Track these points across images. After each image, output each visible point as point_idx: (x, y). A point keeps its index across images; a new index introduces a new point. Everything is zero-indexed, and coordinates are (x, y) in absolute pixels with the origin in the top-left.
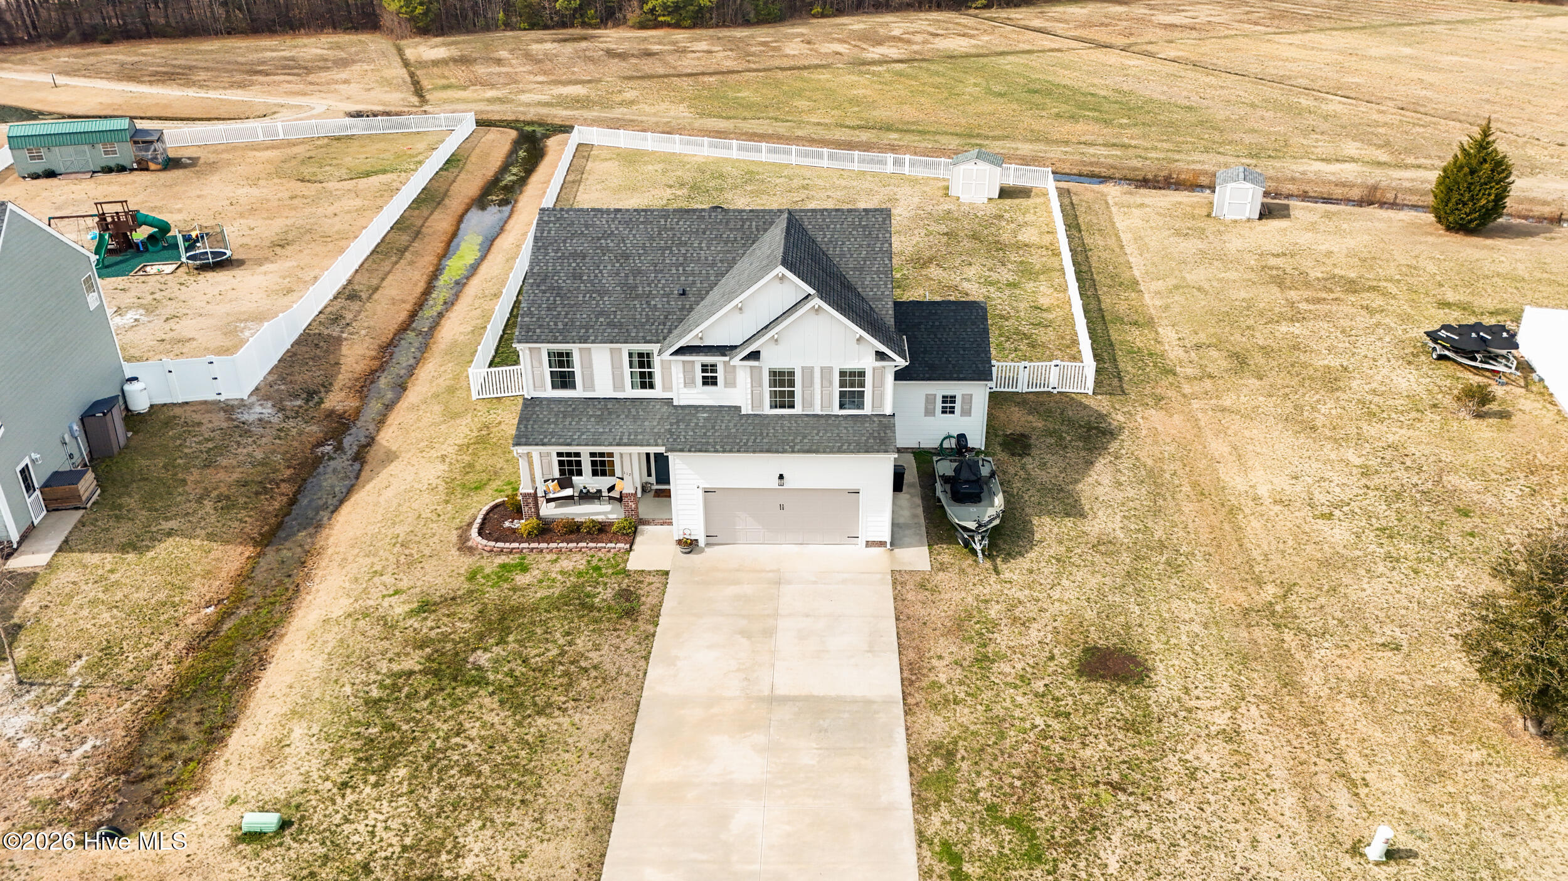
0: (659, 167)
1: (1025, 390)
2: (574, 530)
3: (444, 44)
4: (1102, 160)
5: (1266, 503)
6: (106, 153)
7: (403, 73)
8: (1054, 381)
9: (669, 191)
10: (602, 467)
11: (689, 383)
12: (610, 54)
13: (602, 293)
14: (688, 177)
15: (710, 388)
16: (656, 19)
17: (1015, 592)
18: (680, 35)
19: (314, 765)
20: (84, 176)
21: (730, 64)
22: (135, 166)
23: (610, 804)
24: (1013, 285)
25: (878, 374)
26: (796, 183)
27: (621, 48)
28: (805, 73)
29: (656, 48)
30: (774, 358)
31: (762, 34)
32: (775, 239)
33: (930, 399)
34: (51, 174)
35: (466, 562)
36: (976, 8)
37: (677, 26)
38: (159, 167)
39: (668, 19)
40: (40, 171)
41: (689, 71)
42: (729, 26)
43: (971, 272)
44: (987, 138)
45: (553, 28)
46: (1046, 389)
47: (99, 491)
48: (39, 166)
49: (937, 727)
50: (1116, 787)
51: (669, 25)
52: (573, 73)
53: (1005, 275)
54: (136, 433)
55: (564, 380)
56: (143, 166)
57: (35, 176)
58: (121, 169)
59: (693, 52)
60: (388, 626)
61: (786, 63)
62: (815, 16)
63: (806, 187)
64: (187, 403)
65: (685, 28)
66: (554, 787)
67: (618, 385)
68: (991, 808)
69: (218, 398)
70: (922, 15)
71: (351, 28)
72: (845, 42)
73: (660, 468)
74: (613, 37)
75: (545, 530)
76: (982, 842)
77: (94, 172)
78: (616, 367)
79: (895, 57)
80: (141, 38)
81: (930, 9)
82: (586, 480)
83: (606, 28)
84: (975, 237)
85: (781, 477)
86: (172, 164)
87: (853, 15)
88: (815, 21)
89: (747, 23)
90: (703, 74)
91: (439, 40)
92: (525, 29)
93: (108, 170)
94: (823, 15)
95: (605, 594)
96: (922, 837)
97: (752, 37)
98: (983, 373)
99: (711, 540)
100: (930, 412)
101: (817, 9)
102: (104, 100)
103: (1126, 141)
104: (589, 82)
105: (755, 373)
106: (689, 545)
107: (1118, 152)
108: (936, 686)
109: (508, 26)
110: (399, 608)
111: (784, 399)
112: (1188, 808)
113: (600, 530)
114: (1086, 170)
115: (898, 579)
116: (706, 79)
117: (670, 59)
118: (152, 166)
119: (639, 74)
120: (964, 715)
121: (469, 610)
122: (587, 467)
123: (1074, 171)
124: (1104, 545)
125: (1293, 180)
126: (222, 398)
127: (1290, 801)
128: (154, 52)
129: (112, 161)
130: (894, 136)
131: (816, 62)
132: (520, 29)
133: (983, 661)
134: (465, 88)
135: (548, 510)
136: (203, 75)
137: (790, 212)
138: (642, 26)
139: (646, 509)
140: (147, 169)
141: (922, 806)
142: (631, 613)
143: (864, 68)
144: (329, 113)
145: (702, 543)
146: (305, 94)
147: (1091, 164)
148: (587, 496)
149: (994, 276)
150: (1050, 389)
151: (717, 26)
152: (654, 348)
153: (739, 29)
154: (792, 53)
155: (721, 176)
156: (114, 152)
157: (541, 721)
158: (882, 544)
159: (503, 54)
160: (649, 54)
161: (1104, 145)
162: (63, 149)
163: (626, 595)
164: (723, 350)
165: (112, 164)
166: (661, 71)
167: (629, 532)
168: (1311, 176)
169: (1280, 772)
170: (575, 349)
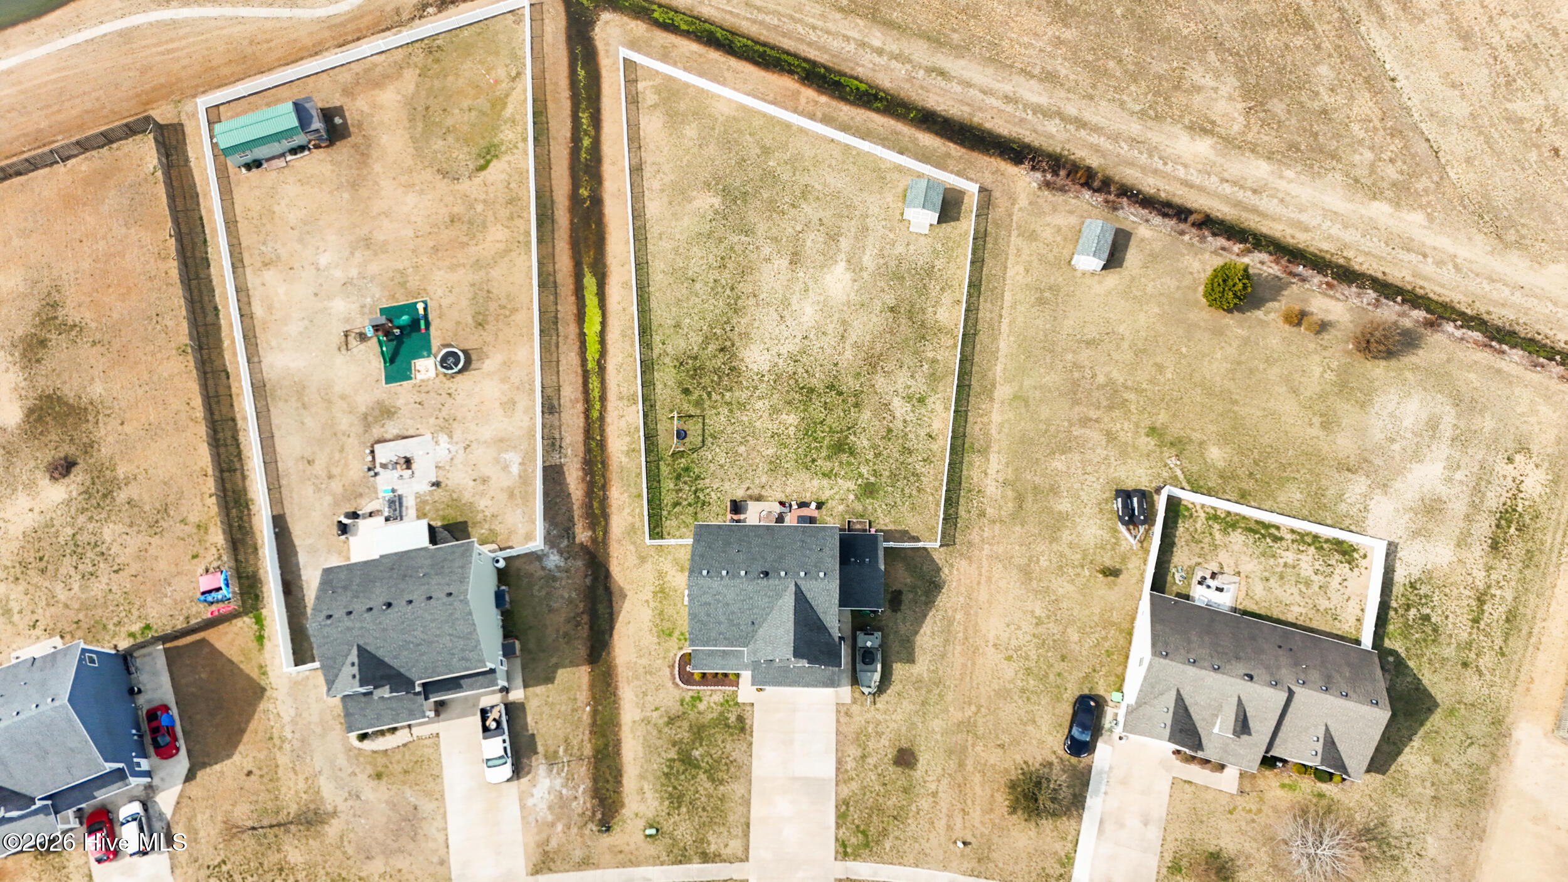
2: (715, 676)
6: (289, 142)
13: (720, 623)
17: (879, 717)
19: (656, 803)
34: (258, 164)
35: (678, 695)
40: (249, 162)
48: (247, 160)
49: (845, 791)
50: (895, 818)
54: (508, 586)
64: (519, 555)
66: (731, 818)
68: (858, 827)
76: (854, 840)
77: (286, 155)
95: (732, 718)
96: (837, 840)
108: (847, 771)
112: (913, 827)
113: (725, 676)
115: (838, 711)
120: (854, 785)
121: (685, 725)
127: (943, 822)
133: (864, 757)
141: (838, 826)
142: (743, 730)
156: (294, 141)
157: (722, 788)
162: (260, 148)
163: (740, 718)
165: (295, 147)
167: (737, 679)
169: (944, 810)
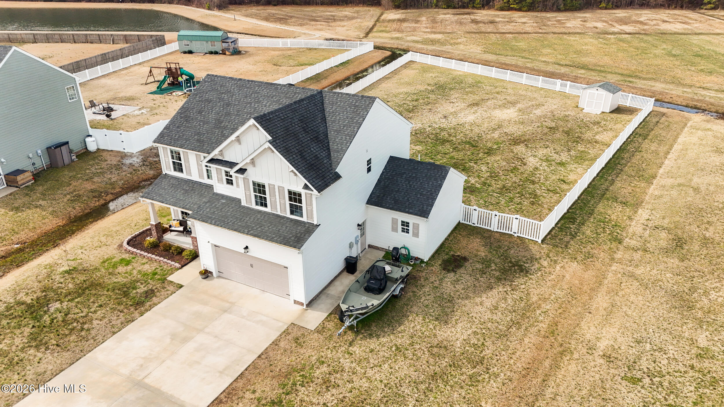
1: (496, 230)
2: (168, 250)
3: (402, 13)
4: (707, 99)
5: (596, 355)
6: (212, 45)
7: (372, 24)
8: (515, 228)
11: (221, 181)
12: (475, 22)
14: (443, 81)
15: (229, 186)
16: (509, 6)
18: (518, 14)
20: (201, 54)
21: (529, 29)
22: (221, 52)
24: (561, 165)
25: (309, 197)
27: (481, 19)
28: (566, 36)
29: (497, 20)
30: (254, 175)
31: (561, 16)
33: (394, 221)
34: (190, 52)
36: (706, 9)
37: (520, 10)
38: (229, 53)
39: (515, 6)
40: (187, 50)
41: (504, 31)
42: (548, 11)
43: (542, 152)
44: (640, 78)
45: (458, 8)
46: (509, 232)
47: (33, 181)
51: (516, 10)
52: (445, 29)
53: (564, 158)
54: (79, 159)
55: (178, 167)
57: (185, 53)
58: (216, 53)
59: (516, 22)
60: (49, 276)
61: (561, 30)
62: (601, 9)
64: (112, 151)
65: (524, 11)
67: (201, 175)
69: (124, 151)
70: (668, 11)
71: (370, 5)
72: (606, 22)
74: (483, 14)
75: (157, 246)
77: (206, 53)
78: (199, 164)
79: (628, 31)
80: (288, 4)
81: (675, 8)
83: (484, 10)
84: (567, 133)
85: (247, 248)
88: (600, 11)
89: (559, 10)
90: (510, 33)
91: (402, 11)
92: (445, 8)
93: (211, 53)
94: (606, 8)
95: (141, 289)
97: (555, 17)
98: (424, 212)
99: (221, 274)
100: (394, 229)
101: (603, 5)
102: (246, 26)
104: (448, 33)
105: (246, 182)
106: (206, 274)
109: (437, 6)
111: (262, 201)
113: (179, 253)
114: (691, 103)
115: (289, 330)
116: (507, 35)
117: (501, 25)
118: (227, 53)
119: (476, 31)
121: (82, 278)
123: (684, 104)
126: (126, 151)
129: (213, 49)
131: (578, 31)
132: (442, 8)
134: (389, 32)
135: (170, 236)
138: (502, 9)
140: (225, 54)
143: (603, 36)
144: (319, 38)
145: (215, 274)
147: (698, 101)
149: (554, 157)
150: (512, 233)
151: (541, 11)
154: (570, 26)
156: (215, 45)
158: (302, 304)
159: (423, 19)
160: (492, 22)
161: (716, 91)
162: (196, 42)
163: (149, 293)
164: (232, 165)
165: (213, 51)
166: (490, 30)
170: (181, 151)
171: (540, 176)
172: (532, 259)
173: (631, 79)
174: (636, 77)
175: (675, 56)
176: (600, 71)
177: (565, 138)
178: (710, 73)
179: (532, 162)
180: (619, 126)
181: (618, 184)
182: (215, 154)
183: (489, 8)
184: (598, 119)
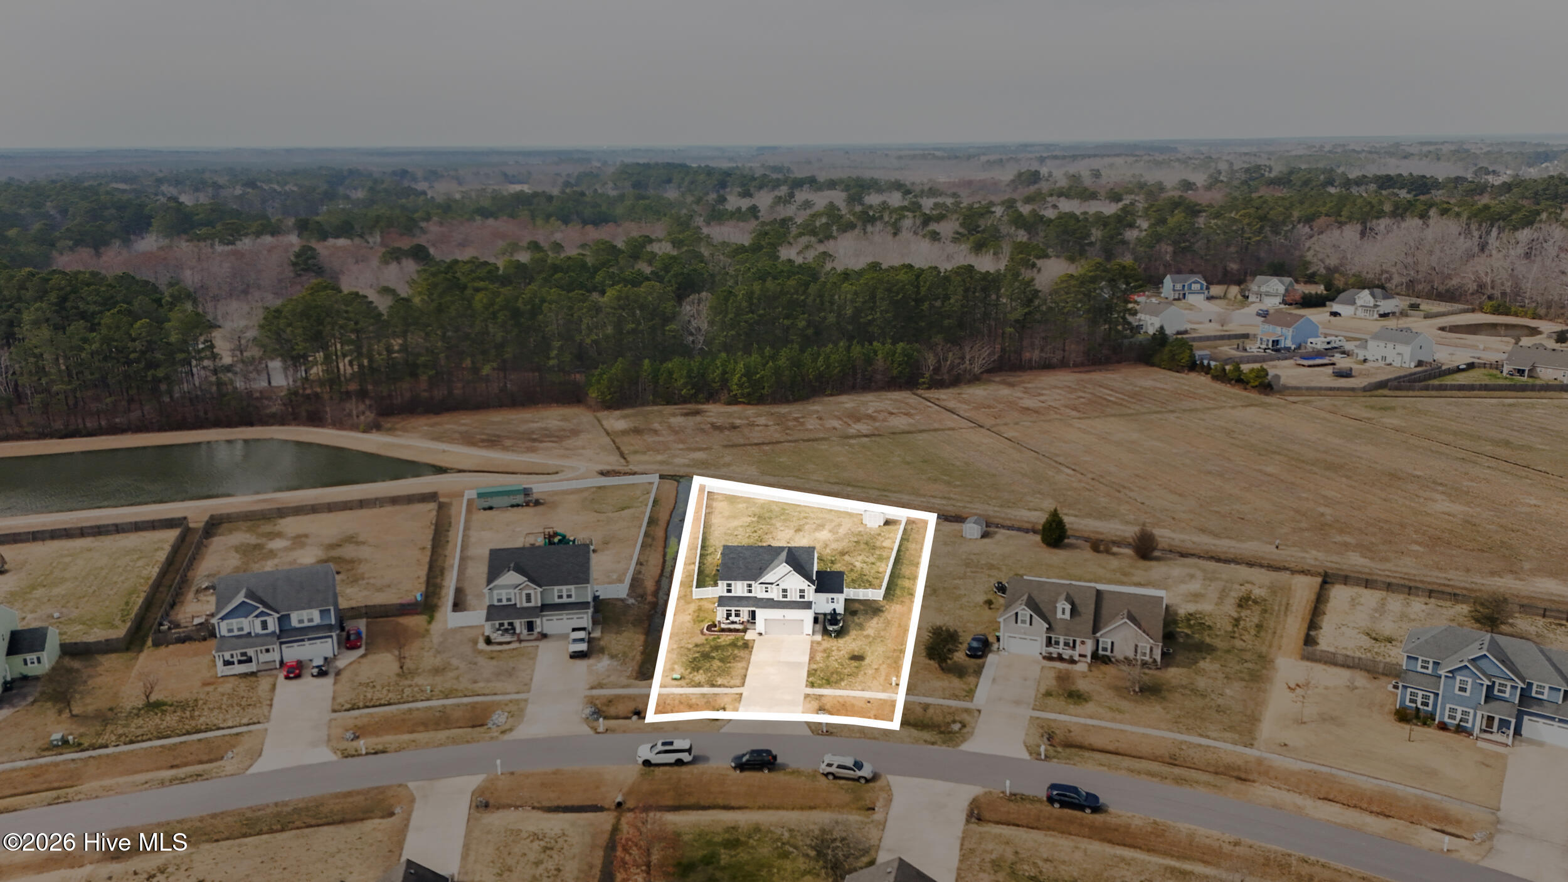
0: (744, 505)
2: (730, 630)
3: (624, 417)
6: (513, 499)
7: (607, 440)
8: (870, 595)
9: (750, 519)
10: (737, 615)
11: (762, 592)
12: (715, 427)
13: (741, 568)
14: (757, 511)
15: (767, 593)
17: (840, 644)
18: (751, 411)
21: (777, 436)
22: (523, 504)
23: (745, 676)
24: (873, 564)
25: (809, 590)
26: (803, 515)
27: (719, 421)
28: (815, 444)
29: (738, 422)
30: (783, 586)
31: (796, 411)
32: (784, 555)
33: (827, 599)
34: (491, 508)
35: (704, 637)
36: (921, 390)
37: (749, 404)
38: (533, 504)
40: (487, 507)
41: (756, 441)
42: (777, 404)
43: (860, 558)
44: (891, 491)
45: (680, 406)
48: (486, 505)
49: (815, 666)
50: (849, 675)
51: (744, 403)
52: (697, 442)
53: (872, 559)
55: (729, 591)
56: (527, 505)
57: (485, 509)
58: (518, 505)
59: (758, 425)
60: (689, 650)
61: (807, 436)
62: (827, 396)
63: (806, 518)
65: (753, 405)
66: (733, 672)
67: (743, 592)
68: (822, 678)
72: (840, 419)
73: (753, 615)
74: (714, 412)
75: (723, 630)
76: (819, 682)
77: (508, 507)
78: (743, 587)
79: (865, 432)
82: (733, 618)
84: (867, 544)
85: (784, 616)
86: (537, 503)
87: (849, 394)
88: (827, 400)
89: (787, 401)
90: (763, 444)
91: (618, 413)
93: (513, 506)
95: (740, 643)
96: (807, 681)
97: (790, 413)
98: (842, 592)
99: (767, 633)
100: (828, 602)
103: (952, 496)
104: (706, 449)
105: (778, 589)
106: (760, 634)
107: (944, 502)
108: (816, 660)
109: (655, 403)
110: (690, 646)
111: (785, 596)
112: (862, 678)
113: (737, 631)
115: (812, 642)
116: (765, 448)
117: (746, 431)
118: (530, 504)
119: (730, 443)
120: (821, 665)
121: (708, 645)
122: (733, 614)
124: (867, 636)
125: (1010, 519)
127: (883, 678)
128: (467, 421)
129: (514, 502)
130: (850, 489)
131: (822, 435)
133: (828, 657)
134: (644, 453)
135: (723, 626)
136: (508, 443)
137: (790, 548)
138: (729, 403)
139: (749, 626)
140: (529, 506)
141: (809, 677)
142: (747, 647)
143: (846, 441)
144: (588, 472)
145: (764, 633)
146: (568, 457)
148: (733, 623)
149: (867, 560)
151: (771, 404)
152: (753, 583)
153: (783, 406)
154: (811, 427)
155: (771, 511)
158: (809, 633)
159: (656, 426)
160: (734, 427)
161: (941, 498)
163: (744, 644)
164: (772, 584)
166: (742, 441)
167: (745, 631)
168: (1018, 518)
169: (883, 674)
170: (733, 583)
171: (866, 571)
172: (883, 607)
173: (886, 493)
174: (888, 490)
175: (908, 463)
176: (863, 487)
177: (866, 547)
178: (935, 480)
179: (858, 565)
180: (892, 535)
181: (903, 570)
182: (761, 581)
183: (715, 402)
184: (878, 532)
